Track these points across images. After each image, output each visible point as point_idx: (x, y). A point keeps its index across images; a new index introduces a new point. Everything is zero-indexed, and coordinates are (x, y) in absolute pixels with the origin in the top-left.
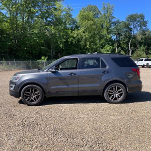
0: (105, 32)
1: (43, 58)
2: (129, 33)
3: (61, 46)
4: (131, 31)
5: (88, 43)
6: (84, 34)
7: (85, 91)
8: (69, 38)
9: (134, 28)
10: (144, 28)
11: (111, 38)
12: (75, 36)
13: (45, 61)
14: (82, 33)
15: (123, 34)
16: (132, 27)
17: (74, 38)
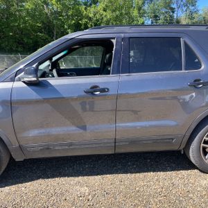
0: (135, 13)
2: (171, 16)
4: (173, 12)
6: (105, 13)
7: (133, 142)
8: (81, 20)
9: (178, 8)
10: (191, 8)
11: (143, 23)
12: (91, 15)
14: (102, 12)
15: (162, 17)
16: (174, 6)
17: (90, 19)
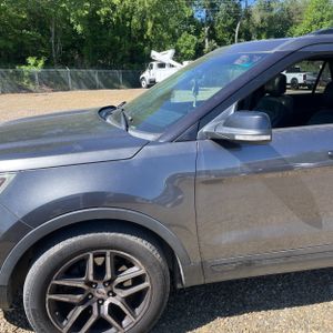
1: (31, 60)
2: (236, 6)
3: (79, 28)
5: (150, 24)
8: (99, 9)
11: (192, 16)
13: (38, 69)
